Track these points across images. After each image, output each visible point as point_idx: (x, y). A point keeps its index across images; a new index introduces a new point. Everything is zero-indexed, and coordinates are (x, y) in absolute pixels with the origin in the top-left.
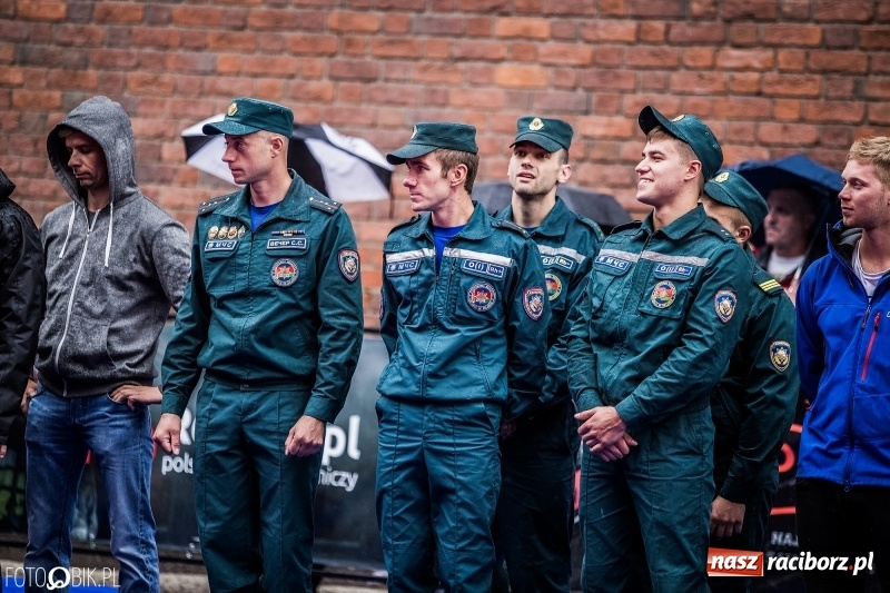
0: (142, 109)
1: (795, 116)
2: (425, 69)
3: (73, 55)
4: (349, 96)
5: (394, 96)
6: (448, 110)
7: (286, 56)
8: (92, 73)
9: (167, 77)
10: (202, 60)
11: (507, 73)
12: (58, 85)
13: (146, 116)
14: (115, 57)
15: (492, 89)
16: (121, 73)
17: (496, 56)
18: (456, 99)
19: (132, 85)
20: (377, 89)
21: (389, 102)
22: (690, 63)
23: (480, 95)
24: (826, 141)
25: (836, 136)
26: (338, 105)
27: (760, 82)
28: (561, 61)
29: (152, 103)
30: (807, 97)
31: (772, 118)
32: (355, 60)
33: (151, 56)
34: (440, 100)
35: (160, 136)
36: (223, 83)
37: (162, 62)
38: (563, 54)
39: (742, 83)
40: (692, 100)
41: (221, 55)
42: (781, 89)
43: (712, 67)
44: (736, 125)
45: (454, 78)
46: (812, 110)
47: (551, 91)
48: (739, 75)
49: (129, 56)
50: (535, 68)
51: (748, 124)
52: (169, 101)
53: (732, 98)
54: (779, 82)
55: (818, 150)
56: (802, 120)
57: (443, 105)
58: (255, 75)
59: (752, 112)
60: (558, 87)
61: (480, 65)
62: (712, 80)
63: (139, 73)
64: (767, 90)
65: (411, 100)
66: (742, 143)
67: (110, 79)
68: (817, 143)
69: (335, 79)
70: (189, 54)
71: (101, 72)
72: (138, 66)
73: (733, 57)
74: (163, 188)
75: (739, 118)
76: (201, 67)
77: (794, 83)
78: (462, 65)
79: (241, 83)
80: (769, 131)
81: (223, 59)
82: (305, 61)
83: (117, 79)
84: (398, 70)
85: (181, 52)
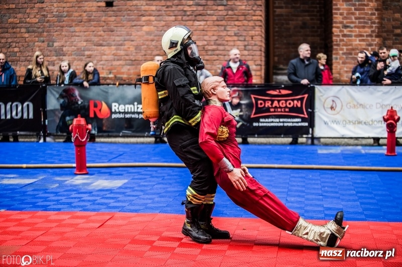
0: (58, 40)
1: (212, 34)
2: (126, 28)
3: (40, 30)
4: (108, 35)
6: (132, 37)
7: (92, 27)
8: (45, 34)
9: (63, 33)
10: (72, 29)
11: (145, 28)
12: (37, 37)
13: (59, 42)
14: (51, 30)
15: (142, 32)
16: (52, 33)
17: (142, 25)
18: (134, 34)
19: (55, 36)
20: (115, 33)
21: (118, 36)
23: (139, 33)
24: (219, 39)
25: (221, 38)
26: (105, 37)
28: (158, 25)
29: (60, 39)
30: (215, 31)
31: (207, 35)
32: (109, 27)
33: (59, 29)
35: (63, 46)
36: (77, 34)
37: (62, 30)
41: (76, 28)
43: (193, 25)
44: (199, 37)
45: (133, 30)
46: (215, 33)
47: (156, 32)
48: (199, 27)
49: (54, 29)
50: (152, 27)
51: (201, 37)
52: (64, 38)
53: (197, 32)
54: (208, 28)
55: (217, 41)
56: (213, 35)
57: (131, 36)
58: (85, 32)
59: (202, 34)
60: (157, 31)
61: (139, 27)
62: (193, 28)
63: (56, 33)
64: (205, 29)
65: (123, 35)
66: (200, 40)
67: (49, 34)
68: (217, 40)
69: (104, 31)
70: (68, 28)
72: (56, 31)
73: (197, 23)
74: (64, 57)
75: (199, 35)
76: (72, 31)
77: (211, 28)
78: (135, 27)
79: (81, 34)
80: (206, 38)
81: (77, 29)
82: (97, 28)
83: (51, 35)
84: (119, 29)
85: (66, 28)
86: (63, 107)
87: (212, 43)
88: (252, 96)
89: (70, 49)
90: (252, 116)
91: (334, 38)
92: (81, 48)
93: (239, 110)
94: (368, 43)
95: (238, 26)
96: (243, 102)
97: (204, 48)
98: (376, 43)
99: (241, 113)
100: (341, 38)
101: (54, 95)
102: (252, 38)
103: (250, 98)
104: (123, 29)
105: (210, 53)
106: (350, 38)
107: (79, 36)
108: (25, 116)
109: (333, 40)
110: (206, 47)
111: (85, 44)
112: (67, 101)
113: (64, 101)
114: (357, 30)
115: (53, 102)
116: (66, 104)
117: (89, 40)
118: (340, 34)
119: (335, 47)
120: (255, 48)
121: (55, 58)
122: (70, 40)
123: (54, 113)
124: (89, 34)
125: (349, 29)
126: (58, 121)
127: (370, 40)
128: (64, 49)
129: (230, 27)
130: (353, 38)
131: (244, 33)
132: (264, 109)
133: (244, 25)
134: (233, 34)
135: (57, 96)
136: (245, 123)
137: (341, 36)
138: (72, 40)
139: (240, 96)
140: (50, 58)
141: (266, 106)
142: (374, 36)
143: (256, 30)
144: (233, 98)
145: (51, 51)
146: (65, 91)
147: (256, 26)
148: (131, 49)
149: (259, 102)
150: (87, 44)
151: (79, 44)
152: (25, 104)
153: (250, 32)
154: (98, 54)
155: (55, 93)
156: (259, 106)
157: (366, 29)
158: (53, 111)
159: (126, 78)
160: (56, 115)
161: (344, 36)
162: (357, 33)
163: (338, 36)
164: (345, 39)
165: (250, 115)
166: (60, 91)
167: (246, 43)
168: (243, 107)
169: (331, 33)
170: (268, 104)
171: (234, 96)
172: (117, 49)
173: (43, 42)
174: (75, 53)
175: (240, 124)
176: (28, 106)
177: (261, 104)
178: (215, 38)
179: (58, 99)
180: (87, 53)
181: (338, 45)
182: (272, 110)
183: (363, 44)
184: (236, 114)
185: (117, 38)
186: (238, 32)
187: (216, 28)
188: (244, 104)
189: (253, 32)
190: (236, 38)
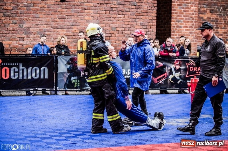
0: (26, 23)
1: (127, 24)
2: (73, 17)
3: (14, 15)
4: (62, 21)
5: (69, 21)
6: (77, 23)
7: (51, 15)
8: (17, 18)
9: (30, 18)
10: (37, 16)
11: (86, 18)
12: (11, 20)
14: (21, 15)
15: (84, 20)
17: (85, 15)
18: (79, 21)
19: (24, 19)
20: (66, 20)
21: (68, 22)
22: (113, 17)
23: (82, 21)
24: (131, 27)
25: (133, 26)
27: (123, 19)
29: (28, 22)
31: (124, 24)
32: (62, 16)
34: (76, 22)
35: (30, 27)
36: (40, 19)
37: (30, 16)
38: (95, 15)
39: (120, 19)
40: (113, 22)
42: (125, 20)
43: (116, 17)
44: (119, 25)
46: (129, 23)
49: (24, 15)
50: (91, 17)
51: (121, 25)
53: (119, 21)
58: (46, 18)
59: (122, 23)
61: (82, 17)
62: (116, 19)
64: (123, 20)
65: (71, 22)
67: (21, 19)
68: (130, 27)
69: (59, 18)
71: (19, 17)
72: (26, 17)
73: (118, 16)
74: (30, 35)
78: (79, 17)
79: (43, 19)
80: (124, 26)
81: (40, 15)
82: (54, 16)
83: (22, 19)
84: (69, 17)
85: (33, 14)
86: (69, 70)
87: (127, 29)
88: (187, 64)
89: (35, 29)
90: (186, 77)
91: (172, 28)
92: (43, 29)
93: (179, 73)
94: (190, 31)
95: (143, 19)
96: (182, 68)
97: (122, 32)
98: (194, 31)
99: (181, 75)
100: (176, 28)
101: (63, 62)
102: (151, 27)
103: (186, 65)
104: (71, 17)
105: (126, 35)
106: (181, 28)
107: (41, 21)
108: (42, 77)
109: (172, 29)
110: (124, 32)
111: (46, 26)
112: (72, 66)
113: (70, 66)
114: (184, 23)
115: (63, 67)
116: (71, 68)
117: (49, 24)
118: (175, 25)
119: (172, 33)
120: (152, 33)
121: (24, 35)
122: (35, 23)
123: (63, 75)
124: (49, 20)
125: (180, 23)
126: (65, 80)
127: (191, 30)
128: (31, 29)
129: (138, 19)
130: (182, 28)
131: (146, 24)
132: (193, 72)
133: (146, 19)
134: (140, 24)
135: (66, 63)
136: (183, 81)
137: (176, 27)
138: (37, 23)
139: (180, 64)
140: (20, 35)
141: (194, 70)
142: (193, 27)
143: (153, 22)
144: (176, 65)
145: (21, 31)
146: (71, 59)
147: (153, 19)
148: (77, 31)
149: (191, 68)
150: (47, 26)
151: (42, 27)
152: (42, 68)
153: (149, 23)
154: (54, 34)
155: (64, 61)
156: (191, 70)
157: (189, 23)
158: (63, 73)
159: (73, 51)
160: (64, 76)
161: (177, 27)
162: (184, 25)
163: (174, 26)
164: (178, 28)
165: (186, 76)
166: (68, 60)
167: (147, 30)
168: (182, 71)
169: (170, 24)
170: (195, 69)
171: (177, 64)
172: (67, 31)
173: (16, 23)
174: (39, 33)
175: (180, 81)
176: (44, 69)
177: (192, 69)
178: (129, 26)
179: (66, 65)
180: (47, 33)
181: (174, 32)
182: (197, 73)
183: (187, 32)
184: (178, 75)
185: (68, 24)
186: (143, 23)
187: (130, 20)
188: (182, 69)
189: (152, 23)
190: (141, 27)
